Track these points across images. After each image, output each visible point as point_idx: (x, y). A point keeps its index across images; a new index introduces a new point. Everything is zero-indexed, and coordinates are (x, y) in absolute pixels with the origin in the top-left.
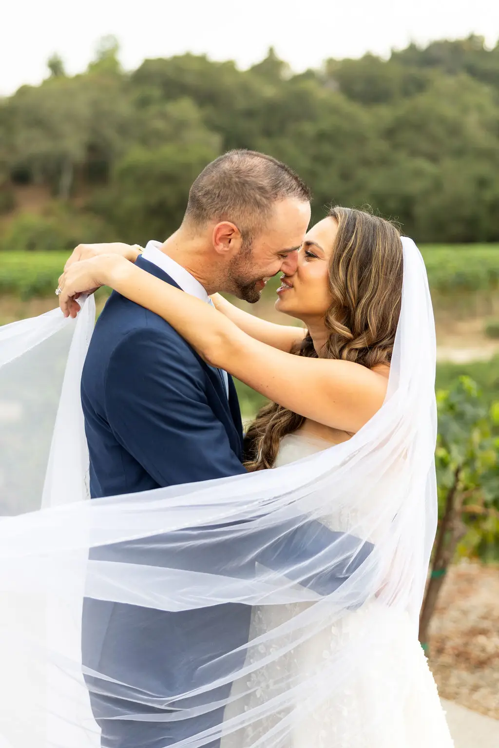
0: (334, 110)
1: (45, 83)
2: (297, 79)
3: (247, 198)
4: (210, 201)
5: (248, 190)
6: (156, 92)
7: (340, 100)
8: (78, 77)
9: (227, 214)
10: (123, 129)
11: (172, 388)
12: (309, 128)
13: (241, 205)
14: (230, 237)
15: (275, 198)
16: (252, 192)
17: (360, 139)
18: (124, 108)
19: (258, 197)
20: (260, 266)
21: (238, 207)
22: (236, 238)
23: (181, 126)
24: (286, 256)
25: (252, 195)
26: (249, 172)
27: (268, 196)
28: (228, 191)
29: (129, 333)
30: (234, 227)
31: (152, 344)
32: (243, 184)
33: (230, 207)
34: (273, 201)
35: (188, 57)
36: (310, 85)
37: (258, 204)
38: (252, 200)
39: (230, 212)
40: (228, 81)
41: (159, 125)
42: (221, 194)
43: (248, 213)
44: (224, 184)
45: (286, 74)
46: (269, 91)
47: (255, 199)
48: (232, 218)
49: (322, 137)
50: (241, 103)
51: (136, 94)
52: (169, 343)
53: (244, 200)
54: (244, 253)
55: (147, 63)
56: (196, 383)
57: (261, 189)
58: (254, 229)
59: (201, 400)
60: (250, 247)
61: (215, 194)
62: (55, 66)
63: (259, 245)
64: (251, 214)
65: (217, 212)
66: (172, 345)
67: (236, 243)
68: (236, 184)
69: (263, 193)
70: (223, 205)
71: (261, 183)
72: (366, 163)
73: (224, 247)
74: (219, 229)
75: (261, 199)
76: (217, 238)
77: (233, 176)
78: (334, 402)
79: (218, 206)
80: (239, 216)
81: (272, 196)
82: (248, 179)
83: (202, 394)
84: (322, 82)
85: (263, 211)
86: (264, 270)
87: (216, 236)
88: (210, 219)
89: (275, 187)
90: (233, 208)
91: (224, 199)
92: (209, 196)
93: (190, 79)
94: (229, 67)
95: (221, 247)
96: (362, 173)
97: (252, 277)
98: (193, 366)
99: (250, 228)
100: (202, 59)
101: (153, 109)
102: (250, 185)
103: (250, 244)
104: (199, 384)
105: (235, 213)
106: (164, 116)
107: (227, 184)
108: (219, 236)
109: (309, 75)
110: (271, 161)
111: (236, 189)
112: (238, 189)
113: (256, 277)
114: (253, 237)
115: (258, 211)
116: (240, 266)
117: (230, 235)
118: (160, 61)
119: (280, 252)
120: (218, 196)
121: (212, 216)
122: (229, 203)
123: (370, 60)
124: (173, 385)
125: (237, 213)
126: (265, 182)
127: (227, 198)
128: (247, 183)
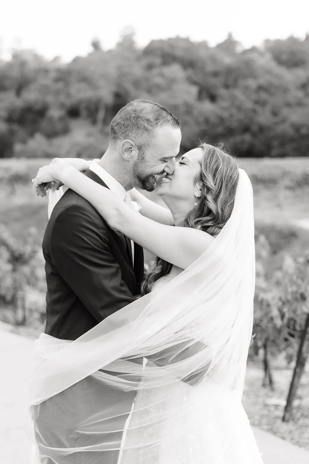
0: (269, 72)
1: (90, 55)
2: (245, 52)
3: (139, 126)
4: (119, 128)
5: (140, 121)
6: (158, 61)
7: (273, 66)
8: (110, 51)
9: (128, 136)
10: (137, 84)
11: (87, 240)
12: (252, 83)
13: (136, 129)
14: (131, 149)
15: (156, 125)
16: (142, 122)
17: (285, 90)
18: (138, 70)
19: (146, 125)
20: (151, 167)
21: (134, 131)
22: (135, 150)
23: (172, 81)
24: (167, 162)
25: (143, 124)
26: (141, 111)
27: (152, 124)
28: (128, 122)
29: (66, 207)
30: (133, 143)
31: (78, 214)
32: (137, 118)
33: (130, 132)
34: (155, 128)
35: (178, 39)
36: (254, 56)
37: (146, 130)
38: (142, 127)
39: (130, 134)
40: (202, 54)
41: (159, 80)
42: (125, 124)
43: (140, 134)
44: (127, 118)
45: (239, 49)
46: (228, 60)
47: (144, 126)
48: (132, 138)
49: (260, 88)
50: (210, 67)
51: (145, 62)
52: (87, 214)
53: (138, 127)
54: (140, 159)
55: (153, 42)
56: (103, 239)
57: (148, 120)
58: (144, 144)
59: (105, 249)
60: (143, 155)
61: (122, 124)
62: (96, 45)
63: (149, 154)
64: (143, 135)
65: (123, 134)
66: (90, 215)
67: (135, 153)
68: (134, 117)
69: (149, 123)
70: (126, 130)
71: (148, 117)
72: (288, 105)
73: (128, 155)
74: (123, 144)
75: (148, 127)
76: (123, 150)
77: (132, 114)
78: (186, 252)
79: (123, 131)
80: (135, 136)
81: (155, 124)
82: (140, 115)
83: (106, 246)
84: (261, 54)
85: (149, 133)
86: (153, 169)
87: (122, 149)
88: (119, 139)
89: (157, 119)
90: (132, 132)
91: (126, 126)
92: (119, 125)
93: (179, 53)
94: (204, 45)
95: (126, 155)
96: (285, 112)
97: (146, 174)
98: (102, 228)
99: (142, 143)
100: (187, 40)
101: (155, 71)
102: (141, 118)
103: (143, 154)
104: (105, 239)
105: (132, 135)
106: (162, 75)
107: (129, 118)
108: (124, 148)
109: (253, 49)
110: (156, 105)
111: (133, 121)
112: (134, 120)
113: (149, 173)
114: (144, 149)
115: (146, 133)
116: (139, 167)
117: (131, 148)
118: (161, 41)
119: (162, 159)
120: (124, 125)
121: (120, 137)
122: (129, 129)
123: (292, 40)
124: (88, 239)
125: (134, 135)
126: (151, 117)
127: (128, 126)
128: (140, 117)
